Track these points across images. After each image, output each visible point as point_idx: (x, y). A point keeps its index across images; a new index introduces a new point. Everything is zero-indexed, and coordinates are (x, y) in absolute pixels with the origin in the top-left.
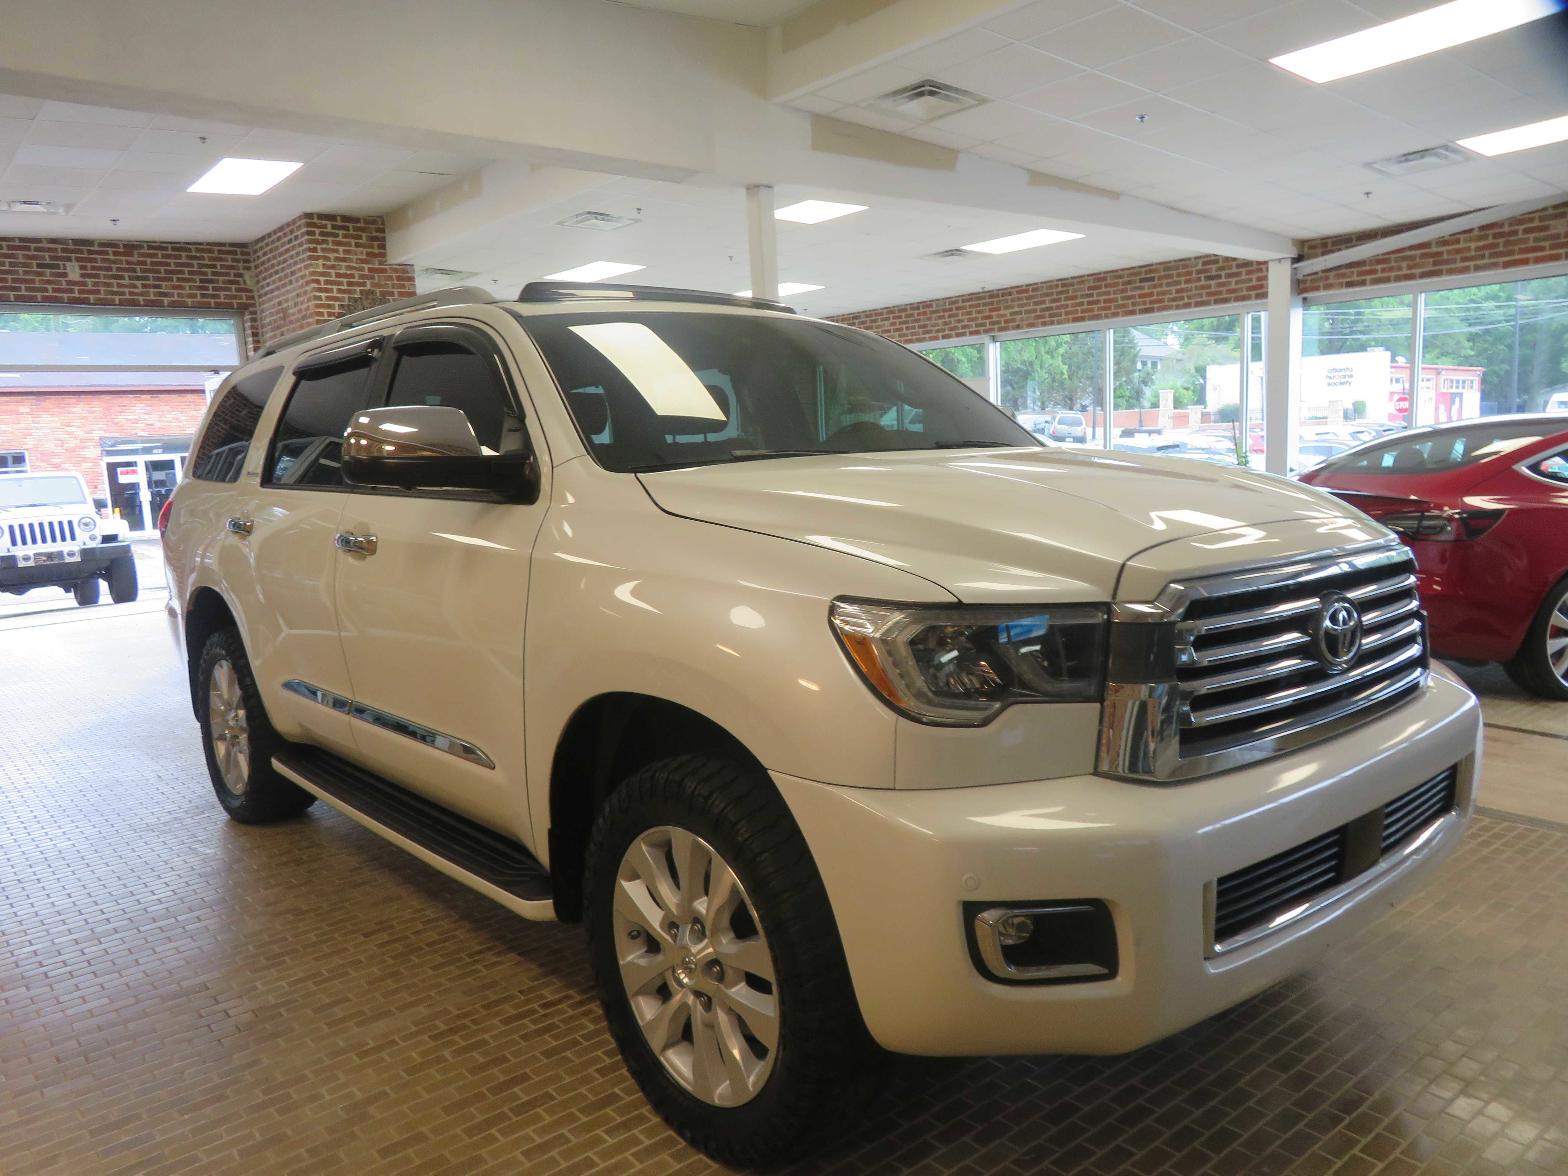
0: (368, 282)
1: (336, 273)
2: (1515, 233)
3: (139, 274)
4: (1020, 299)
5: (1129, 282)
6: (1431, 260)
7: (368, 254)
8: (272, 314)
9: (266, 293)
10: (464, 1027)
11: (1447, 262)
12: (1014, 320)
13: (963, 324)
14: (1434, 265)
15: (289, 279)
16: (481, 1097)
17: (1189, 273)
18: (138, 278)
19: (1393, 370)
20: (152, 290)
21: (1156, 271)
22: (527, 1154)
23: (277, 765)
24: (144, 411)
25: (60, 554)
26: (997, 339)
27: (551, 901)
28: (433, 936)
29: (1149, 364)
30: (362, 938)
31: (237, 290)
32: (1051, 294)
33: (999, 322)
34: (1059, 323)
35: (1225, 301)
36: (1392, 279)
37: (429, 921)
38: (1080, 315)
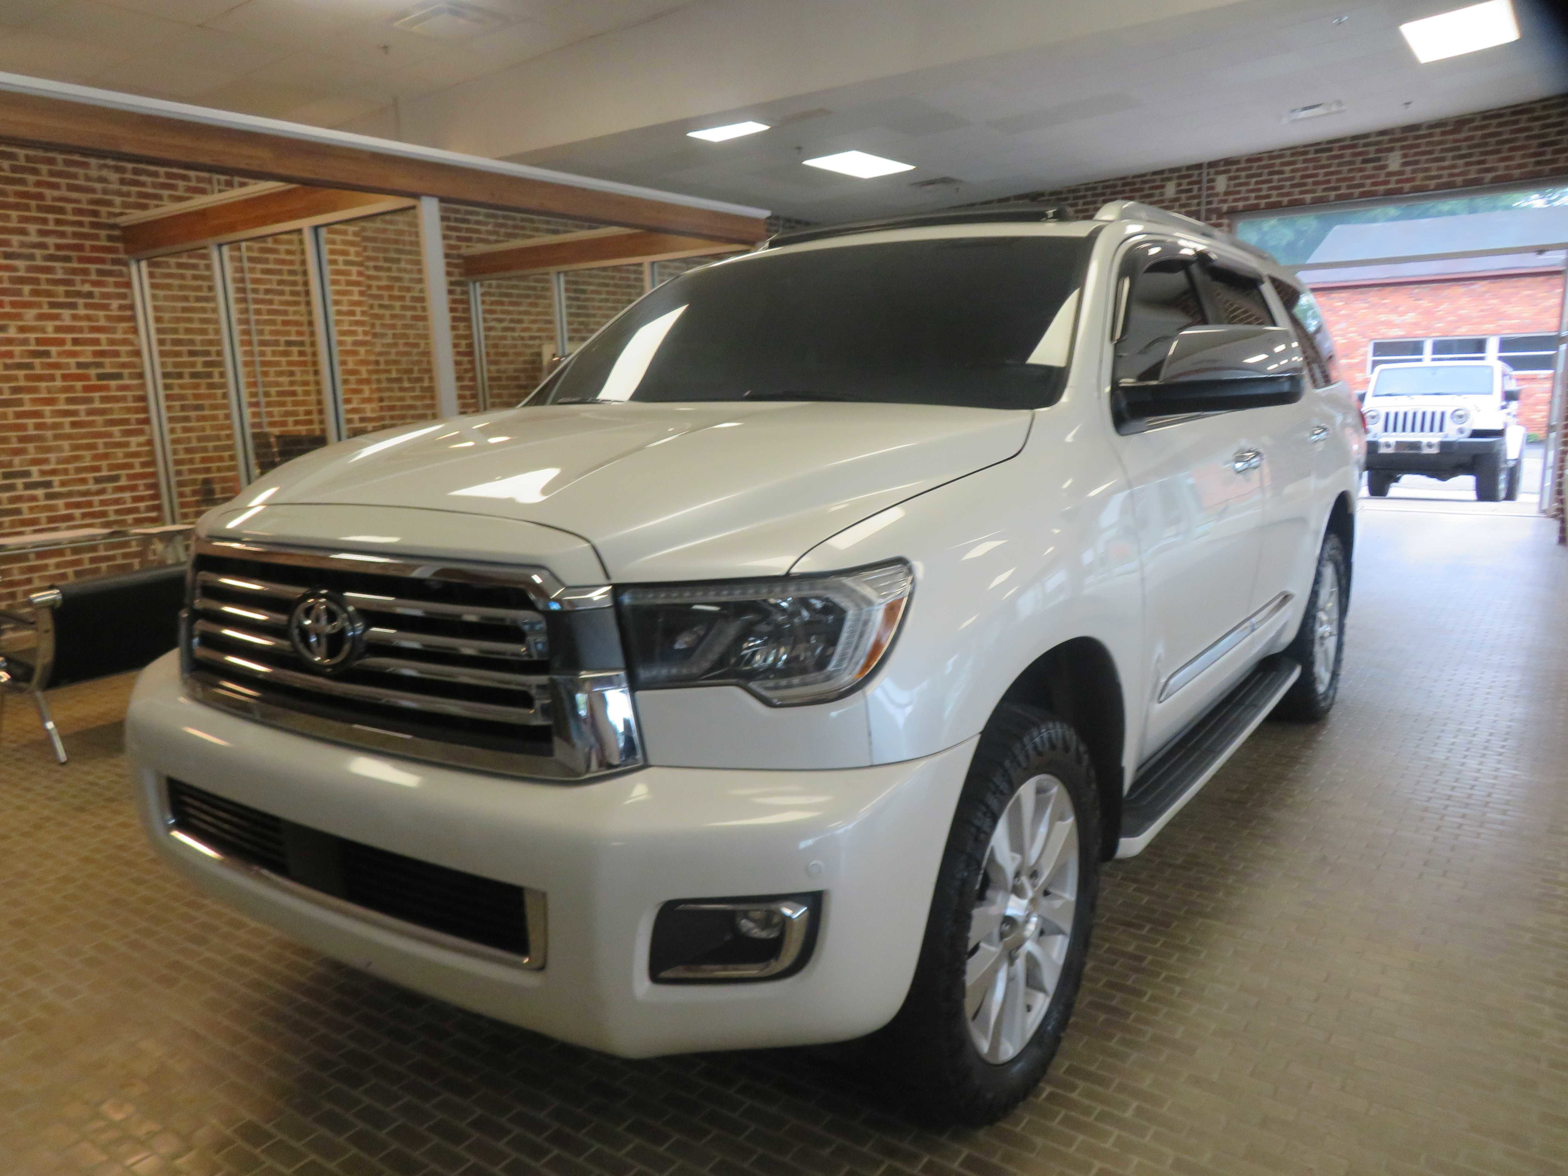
25: (1416, 445)
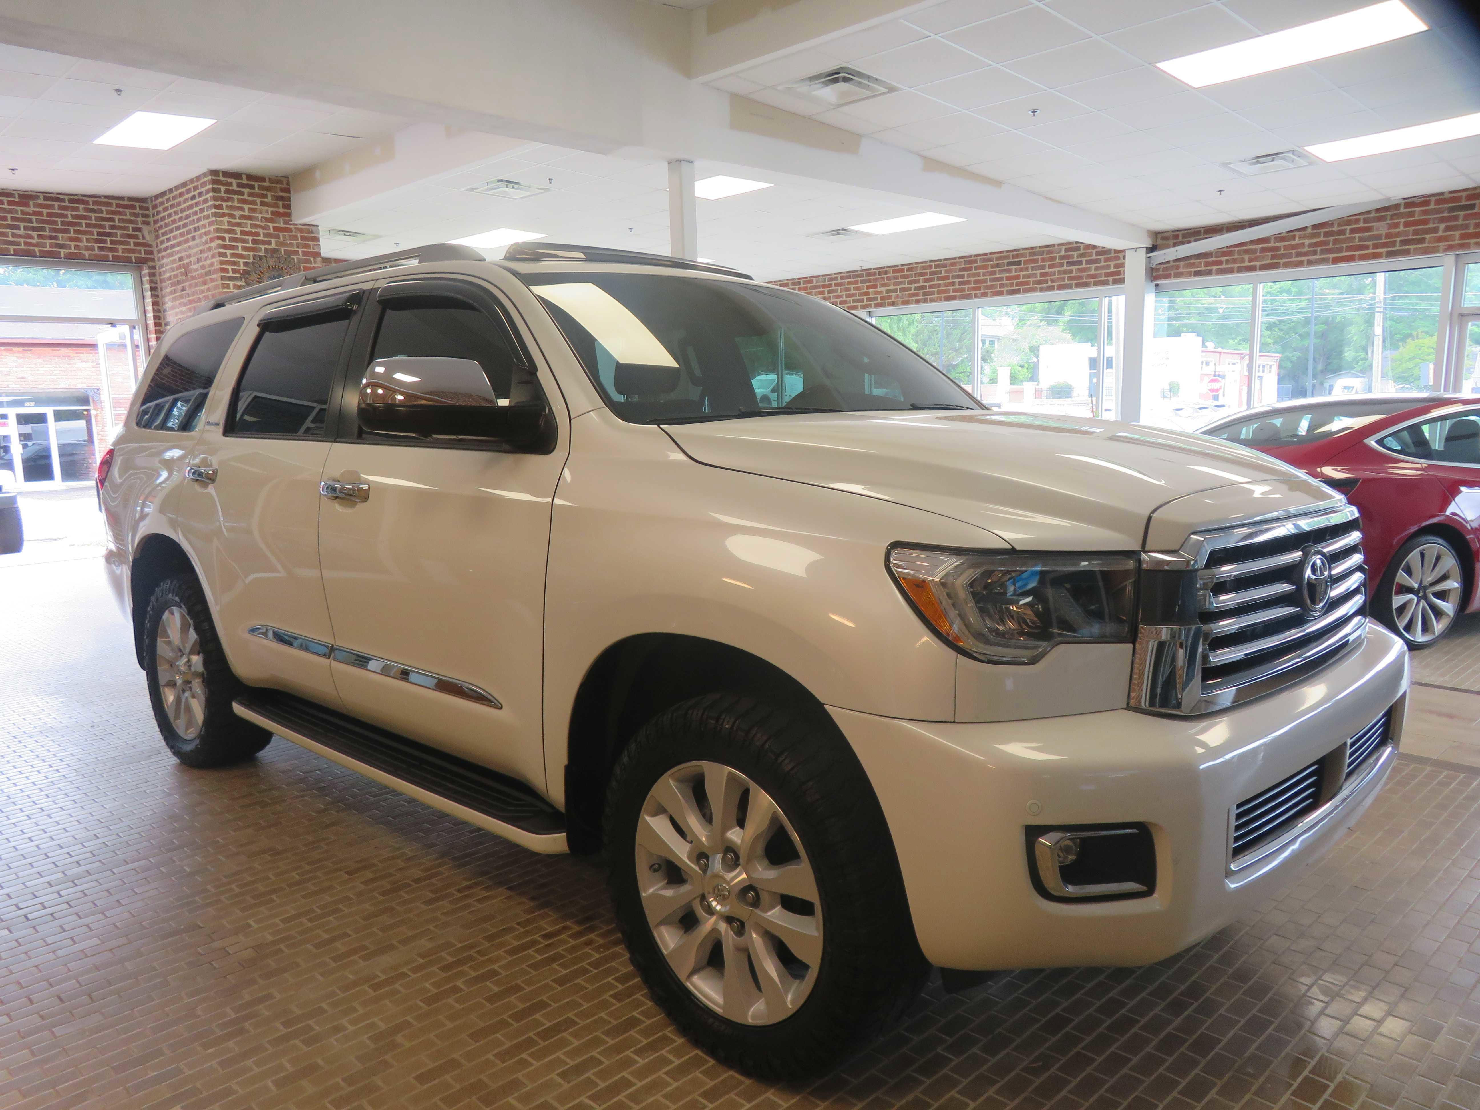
0: (273, 241)
1: (241, 231)
2: (1342, 232)
3: (35, 225)
4: (896, 278)
5: (997, 265)
6: (1270, 254)
7: (273, 213)
8: (172, 270)
9: (166, 249)
10: (471, 958)
11: (1283, 256)
12: (890, 297)
13: (841, 299)
14: (1272, 259)
15: (191, 235)
16: (504, 1024)
17: (1053, 259)
18: (34, 229)
19: (1204, 354)
20: (48, 241)
21: (1022, 255)
22: (563, 1075)
23: (238, 709)
24: (15, 364)
26: (872, 314)
27: (565, 834)
28: (415, 872)
29: (987, 343)
30: (347, 877)
31: (136, 244)
32: (925, 274)
33: (875, 299)
34: (932, 301)
35: (1085, 285)
36: (1236, 270)
37: (409, 859)
38: (951, 294)
